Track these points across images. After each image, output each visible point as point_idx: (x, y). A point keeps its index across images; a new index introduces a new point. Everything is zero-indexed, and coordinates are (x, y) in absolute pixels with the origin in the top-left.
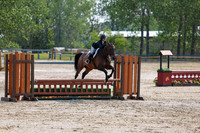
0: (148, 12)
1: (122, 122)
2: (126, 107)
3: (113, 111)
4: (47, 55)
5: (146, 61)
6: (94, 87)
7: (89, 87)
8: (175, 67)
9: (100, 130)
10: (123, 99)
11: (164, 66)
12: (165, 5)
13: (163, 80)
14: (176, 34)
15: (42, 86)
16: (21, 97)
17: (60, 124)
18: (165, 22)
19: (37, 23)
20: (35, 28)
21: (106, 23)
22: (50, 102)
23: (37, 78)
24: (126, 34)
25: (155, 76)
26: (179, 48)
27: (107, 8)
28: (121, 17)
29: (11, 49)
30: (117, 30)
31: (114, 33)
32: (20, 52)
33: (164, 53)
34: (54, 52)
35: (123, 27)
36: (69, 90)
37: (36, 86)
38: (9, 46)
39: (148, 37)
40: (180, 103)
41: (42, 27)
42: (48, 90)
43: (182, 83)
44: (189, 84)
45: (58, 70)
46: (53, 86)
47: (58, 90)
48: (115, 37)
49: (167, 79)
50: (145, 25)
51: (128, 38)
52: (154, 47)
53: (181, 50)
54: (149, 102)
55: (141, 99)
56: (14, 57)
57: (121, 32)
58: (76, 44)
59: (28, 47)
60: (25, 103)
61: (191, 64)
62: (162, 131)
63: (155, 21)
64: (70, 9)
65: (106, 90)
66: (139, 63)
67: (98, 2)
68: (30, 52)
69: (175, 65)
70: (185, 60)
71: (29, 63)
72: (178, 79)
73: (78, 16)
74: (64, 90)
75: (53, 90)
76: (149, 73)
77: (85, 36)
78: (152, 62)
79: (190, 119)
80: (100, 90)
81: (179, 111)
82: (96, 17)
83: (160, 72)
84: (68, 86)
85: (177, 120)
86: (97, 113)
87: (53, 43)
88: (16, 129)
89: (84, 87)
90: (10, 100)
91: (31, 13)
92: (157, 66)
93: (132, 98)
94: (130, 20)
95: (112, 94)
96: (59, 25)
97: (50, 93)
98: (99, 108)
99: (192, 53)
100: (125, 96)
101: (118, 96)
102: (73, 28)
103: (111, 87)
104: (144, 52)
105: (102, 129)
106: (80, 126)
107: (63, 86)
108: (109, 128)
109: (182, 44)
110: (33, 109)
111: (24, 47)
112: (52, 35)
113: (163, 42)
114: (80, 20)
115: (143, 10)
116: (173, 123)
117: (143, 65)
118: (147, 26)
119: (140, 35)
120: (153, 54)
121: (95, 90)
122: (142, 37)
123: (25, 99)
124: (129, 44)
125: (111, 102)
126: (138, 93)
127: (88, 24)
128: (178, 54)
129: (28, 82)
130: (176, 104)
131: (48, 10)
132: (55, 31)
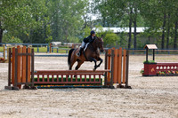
0: (135, 10)
1: (112, 108)
2: (116, 95)
3: (104, 98)
4: (46, 49)
5: (133, 54)
6: (88, 77)
7: (83, 77)
8: (159, 59)
9: (93, 115)
10: (113, 88)
11: (150, 59)
12: (151, 4)
13: (149, 70)
14: (160, 30)
15: (41, 76)
16: (22, 86)
17: (57, 110)
18: (151, 19)
19: (37, 20)
20: (35, 25)
21: (98, 20)
22: (48, 90)
23: (36, 69)
24: (115, 30)
25: (142, 67)
26: (163, 42)
27: (99, 7)
28: (112, 15)
29: (13, 43)
30: (108, 26)
31: (105, 29)
32: (22, 46)
33: (150, 47)
34: (52, 46)
35: (113, 24)
36: (65, 80)
37: (36, 76)
38: (12, 40)
39: (135, 33)
40: (164, 91)
41: (41, 24)
42: (46, 80)
43: (166, 74)
44: (172, 75)
45: (56, 62)
46: (50, 76)
47: (56, 80)
48: (106, 32)
49: (153, 70)
50: (133, 22)
51: (118, 33)
52: (141, 41)
53: (165, 44)
54: (137, 91)
55: (129, 87)
56: (17, 50)
57: (111, 29)
58: (71, 39)
59: (29, 42)
60: (26, 91)
61: (174, 57)
62: (148, 116)
63: (142, 19)
64: (66, 8)
65: (98, 80)
66: (127, 56)
67: (91, 2)
68: (30, 46)
69: (159, 57)
70: (168, 53)
71: (29, 56)
72: (162, 70)
73: (73, 14)
74: (60, 80)
75: (51, 80)
76: (136, 64)
77: (79, 32)
78: (139, 55)
79: (173, 106)
80: (93, 80)
81: (163, 99)
82: (89, 15)
83: (146, 64)
84: (65, 76)
85: (161, 106)
86: (90, 101)
87: (51, 38)
88: (18, 114)
89: (78, 77)
90: (13, 89)
91: (32, 11)
92: (143, 58)
93: (121, 87)
94: (119, 18)
95: (103, 84)
96: (56, 22)
97: (48, 82)
98: (92, 96)
99: (175, 47)
100: (115, 85)
101: (109, 85)
102: (68, 25)
103: (103, 77)
104: (132, 46)
105: (95, 114)
106: (75, 111)
107: (60, 76)
108: (101, 113)
109: (166, 39)
110: (33, 97)
111: (25, 41)
112: (50, 31)
113: (149, 37)
114: (75, 17)
115: (131, 9)
116: (158, 109)
117: (131, 58)
118: (135, 23)
119: (128, 31)
120: (140, 48)
121: (88, 80)
122: (130, 33)
123: (26, 88)
124: (119, 39)
125: (103, 90)
126: (126, 83)
127: (82, 21)
128: (163, 48)
129: (29, 73)
130: (160, 92)
131: (46, 9)
132: (52, 27)
